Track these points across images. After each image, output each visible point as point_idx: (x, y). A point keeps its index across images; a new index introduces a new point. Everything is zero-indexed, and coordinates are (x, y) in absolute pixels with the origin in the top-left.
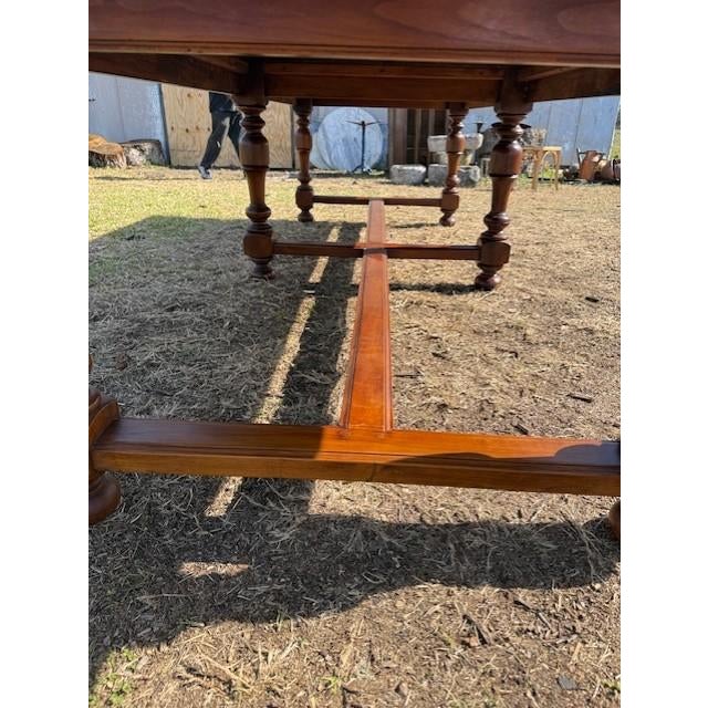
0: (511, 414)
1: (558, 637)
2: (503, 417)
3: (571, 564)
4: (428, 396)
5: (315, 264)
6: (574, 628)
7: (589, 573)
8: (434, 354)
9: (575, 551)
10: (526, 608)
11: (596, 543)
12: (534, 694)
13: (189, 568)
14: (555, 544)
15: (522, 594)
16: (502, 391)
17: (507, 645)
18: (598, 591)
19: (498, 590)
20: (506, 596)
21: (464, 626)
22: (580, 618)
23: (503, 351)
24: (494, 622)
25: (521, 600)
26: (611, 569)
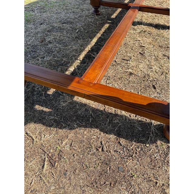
0: (154, 80)
1: (126, 156)
2: (151, 81)
3: (143, 136)
4: (128, 69)
6: (132, 155)
7: (147, 140)
8: (140, 53)
9: (147, 132)
10: (121, 145)
11: (155, 132)
12: (110, 169)
13: (37, 107)
14: (141, 128)
15: (123, 141)
16: (156, 71)
17: (110, 153)
18: (147, 147)
19: (116, 137)
20: (117, 139)
21: (99, 145)
22: (136, 153)
23: (165, 56)
24: (109, 146)
25: (121, 142)
26: (155, 142)
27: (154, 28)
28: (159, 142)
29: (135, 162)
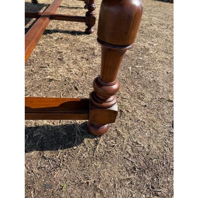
0: (75, 82)
1: (52, 169)
2: (72, 83)
3: (70, 140)
4: (47, 75)
5: (30, 21)
6: (59, 164)
7: (74, 143)
8: (58, 58)
9: (73, 134)
10: (46, 159)
11: (81, 131)
12: (34, 192)
14: (67, 133)
15: (47, 154)
16: (76, 73)
17: (32, 173)
18: (74, 150)
19: (38, 152)
20: (40, 154)
22: (64, 161)
23: (83, 58)
24: (31, 165)
25: (45, 155)
26: (82, 141)
27: (70, 35)
28: (86, 140)
29: (63, 170)
